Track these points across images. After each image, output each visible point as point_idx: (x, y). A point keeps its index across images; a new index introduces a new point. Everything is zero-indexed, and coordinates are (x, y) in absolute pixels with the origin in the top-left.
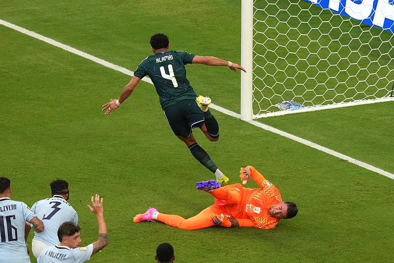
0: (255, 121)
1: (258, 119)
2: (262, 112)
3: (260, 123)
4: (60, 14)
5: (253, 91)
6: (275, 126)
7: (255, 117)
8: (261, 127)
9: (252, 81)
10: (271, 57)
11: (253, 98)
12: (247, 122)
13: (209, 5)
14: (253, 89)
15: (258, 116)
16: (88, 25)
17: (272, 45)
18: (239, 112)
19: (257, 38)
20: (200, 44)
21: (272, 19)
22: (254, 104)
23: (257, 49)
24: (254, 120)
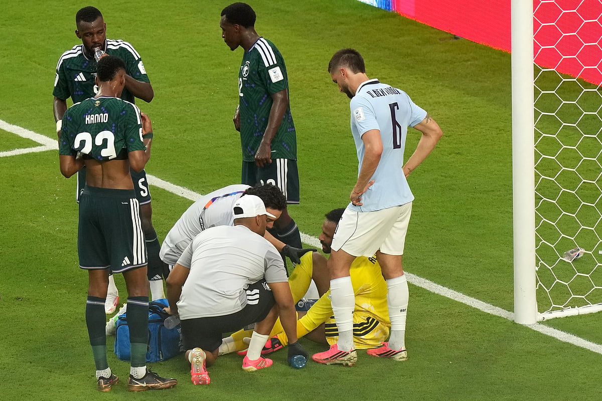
0: (542, 326)
1: (548, 320)
2: (555, 309)
3: (552, 329)
4: (168, 129)
5: (537, 269)
6: (579, 334)
7: (540, 316)
8: (553, 335)
9: (534, 249)
10: (569, 203)
11: (537, 282)
12: (527, 328)
13: (452, 106)
14: (537, 265)
15: (548, 316)
16: (222, 148)
17: (570, 180)
18: (510, 308)
19: (542, 167)
20: (436, 180)
21: (571, 133)
22: (540, 293)
23: (542, 189)
24: (540, 323)
